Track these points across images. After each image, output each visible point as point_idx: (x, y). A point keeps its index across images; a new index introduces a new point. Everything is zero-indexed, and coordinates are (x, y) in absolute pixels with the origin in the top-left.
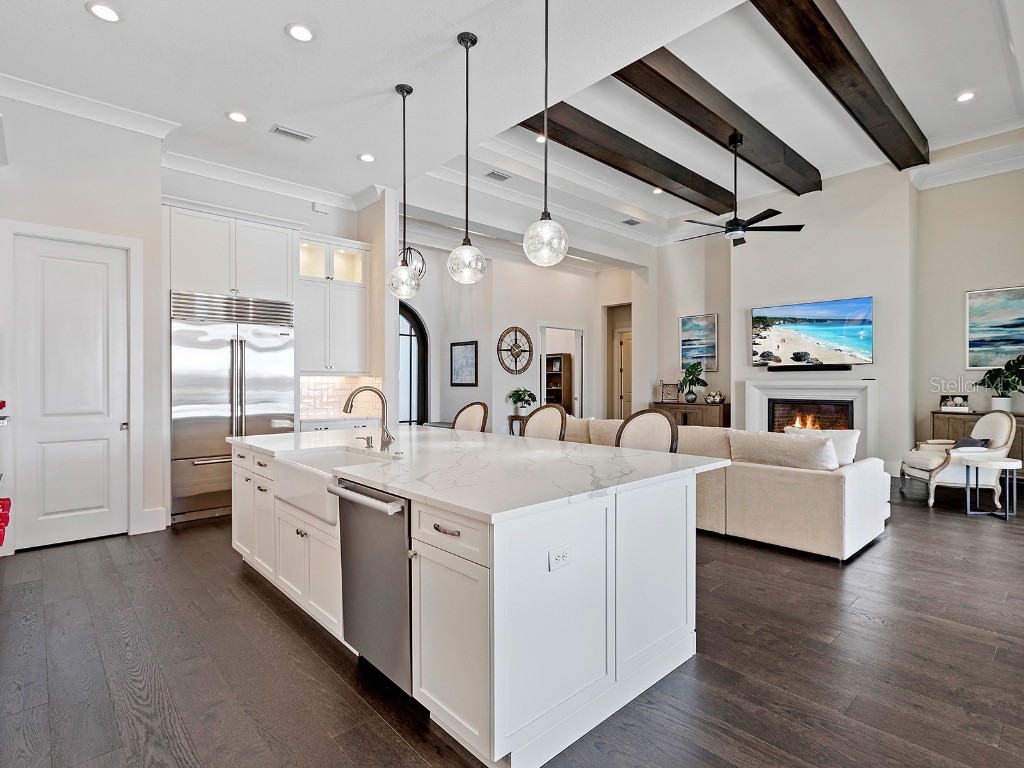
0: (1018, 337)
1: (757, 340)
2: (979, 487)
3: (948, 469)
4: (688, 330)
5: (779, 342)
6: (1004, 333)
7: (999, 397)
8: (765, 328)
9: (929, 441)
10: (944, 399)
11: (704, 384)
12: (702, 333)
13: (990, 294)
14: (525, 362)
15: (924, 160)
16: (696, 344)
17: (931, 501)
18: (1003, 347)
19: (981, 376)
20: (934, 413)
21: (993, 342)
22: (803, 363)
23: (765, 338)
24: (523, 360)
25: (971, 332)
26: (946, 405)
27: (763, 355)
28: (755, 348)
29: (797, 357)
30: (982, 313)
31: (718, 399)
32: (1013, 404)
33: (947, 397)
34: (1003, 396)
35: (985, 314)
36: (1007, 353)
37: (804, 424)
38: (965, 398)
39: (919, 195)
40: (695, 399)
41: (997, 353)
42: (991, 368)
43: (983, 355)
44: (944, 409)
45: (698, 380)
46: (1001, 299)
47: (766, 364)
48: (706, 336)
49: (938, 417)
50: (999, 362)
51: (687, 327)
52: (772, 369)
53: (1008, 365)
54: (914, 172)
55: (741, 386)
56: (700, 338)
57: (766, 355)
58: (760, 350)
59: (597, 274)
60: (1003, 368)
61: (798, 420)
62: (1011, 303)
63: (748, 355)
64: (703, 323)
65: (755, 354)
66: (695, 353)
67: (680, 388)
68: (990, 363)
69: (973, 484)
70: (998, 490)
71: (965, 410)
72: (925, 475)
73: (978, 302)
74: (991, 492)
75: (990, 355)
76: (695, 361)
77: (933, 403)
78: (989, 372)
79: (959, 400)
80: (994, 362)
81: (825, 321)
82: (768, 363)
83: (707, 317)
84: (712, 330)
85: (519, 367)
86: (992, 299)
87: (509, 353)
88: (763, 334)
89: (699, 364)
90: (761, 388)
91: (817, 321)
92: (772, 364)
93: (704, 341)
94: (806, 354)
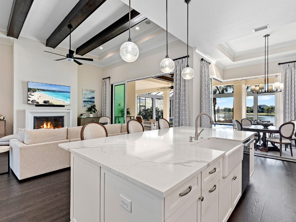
1: (30, 96)
6: (89, 100)
7: (91, 114)
8: (33, 92)
13: (87, 91)
19: (87, 109)
21: (87, 101)
22: (47, 104)
23: (33, 95)
27: (32, 101)
28: (29, 98)
29: (45, 102)
32: (93, 115)
35: (86, 95)
37: (47, 125)
46: (89, 92)
49: (82, 119)
53: (92, 107)
58: (31, 99)
61: (45, 124)
63: (26, 101)
65: (29, 100)
73: (85, 92)
75: (87, 104)
80: (88, 106)
81: (55, 91)
82: (34, 103)
88: (33, 94)
90: (31, 113)
91: (52, 91)
94: (48, 101)
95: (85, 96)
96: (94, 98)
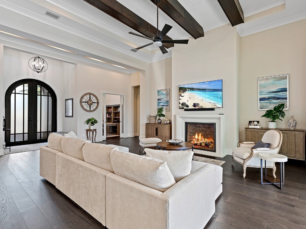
0: (278, 97)
1: (180, 98)
2: (266, 167)
3: (252, 159)
4: (160, 95)
5: (188, 98)
6: (273, 95)
7: (272, 122)
8: (183, 92)
9: (244, 143)
10: (250, 122)
11: (164, 116)
12: (164, 96)
13: (267, 79)
14: (95, 107)
15: (242, 21)
16: (162, 101)
17: (244, 175)
18: (273, 101)
19: (264, 113)
20: (246, 128)
21: (269, 98)
22: (196, 108)
23: (183, 97)
24: (94, 107)
25: (260, 95)
26: (251, 125)
27: (182, 104)
29: (195, 105)
30: (264, 87)
31: (168, 122)
32: (277, 125)
33: (251, 122)
34: (273, 121)
36: (274, 103)
38: (258, 122)
39: (240, 39)
40: (161, 122)
41: (270, 103)
42: (268, 109)
43: (265, 104)
44: (250, 127)
45: (162, 114)
46: (271, 81)
47: (183, 108)
48: (166, 97)
49: (248, 130)
50: (271, 107)
51: (159, 94)
52: (186, 110)
53: (275, 108)
54: (238, 27)
55: (175, 116)
56: (164, 98)
57: (183, 104)
58: (181, 102)
59: (130, 74)
60: (273, 109)
62: (276, 82)
63: (178, 104)
64: (164, 92)
66: (162, 104)
67: (156, 117)
68: (267, 107)
69: (263, 166)
70: (275, 169)
71: (258, 127)
72: (242, 161)
73: (263, 82)
74: (271, 170)
76: (161, 107)
77: (245, 124)
78: (268, 111)
79: (256, 123)
81: (206, 89)
82: (184, 107)
83: (166, 90)
84: (168, 95)
85: (92, 109)
86: (268, 81)
87: (86, 103)
88: (183, 95)
89: (162, 108)
90: (182, 118)
92: (185, 108)
93: (165, 99)
94: (198, 104)
95: (263, 90)
96: (285, 90)
